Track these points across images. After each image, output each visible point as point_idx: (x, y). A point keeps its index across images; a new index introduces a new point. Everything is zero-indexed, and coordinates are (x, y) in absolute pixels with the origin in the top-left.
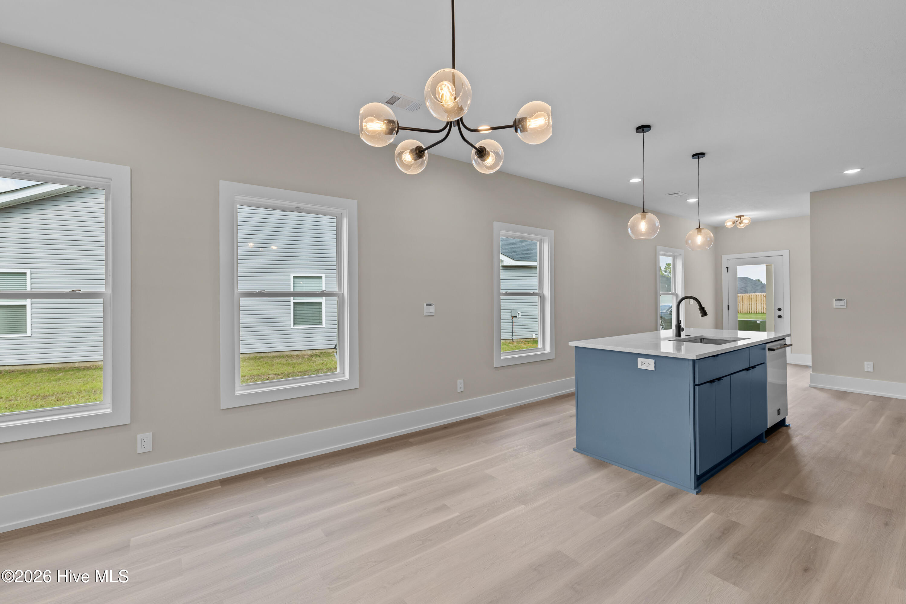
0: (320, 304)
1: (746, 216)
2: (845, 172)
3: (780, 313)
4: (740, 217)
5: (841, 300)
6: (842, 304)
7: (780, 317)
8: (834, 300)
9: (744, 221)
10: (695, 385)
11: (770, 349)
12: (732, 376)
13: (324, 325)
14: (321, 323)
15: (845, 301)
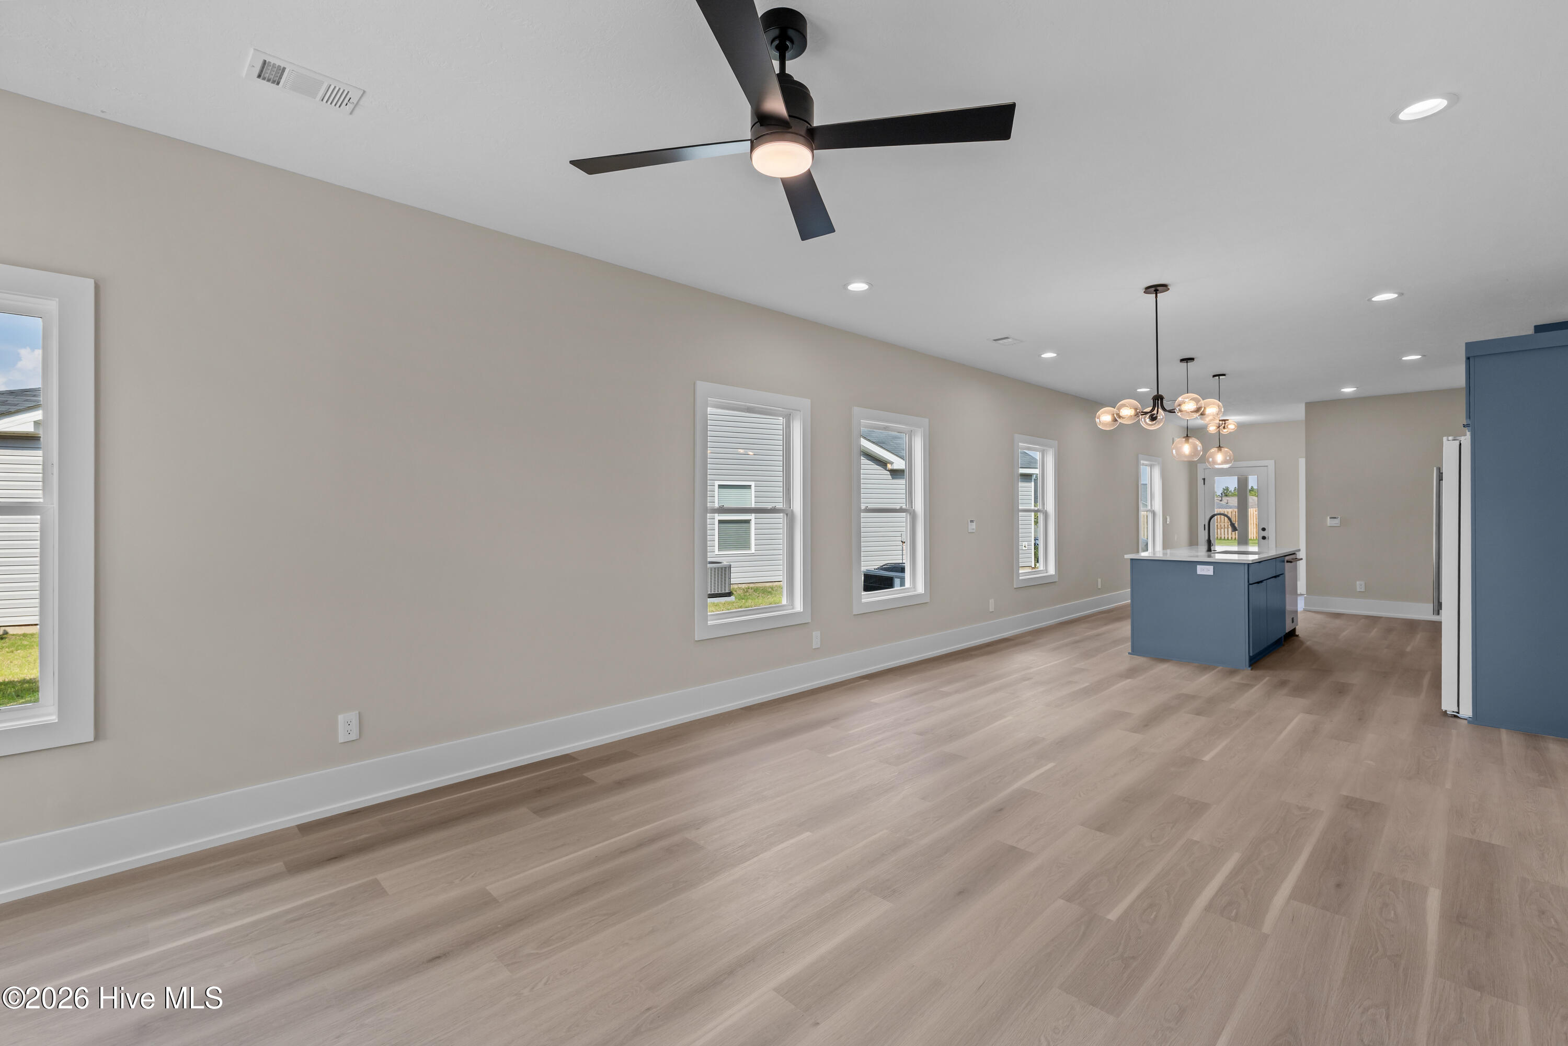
0: (748, 522)
1: (1231, 420)
2: (1342, 390)
3: (1264, 534)
4: (1224, 420)
5: (1335, 518)
6: (1336, 522)
7: (1264, 538)
8: (1329, 517)
9: (1229, 426)
10: (1249, 584)
11: (1287, 562)
12: (1267, 580)
13: (753, 550)
14: (749, 548)
15: (1339, 519)
